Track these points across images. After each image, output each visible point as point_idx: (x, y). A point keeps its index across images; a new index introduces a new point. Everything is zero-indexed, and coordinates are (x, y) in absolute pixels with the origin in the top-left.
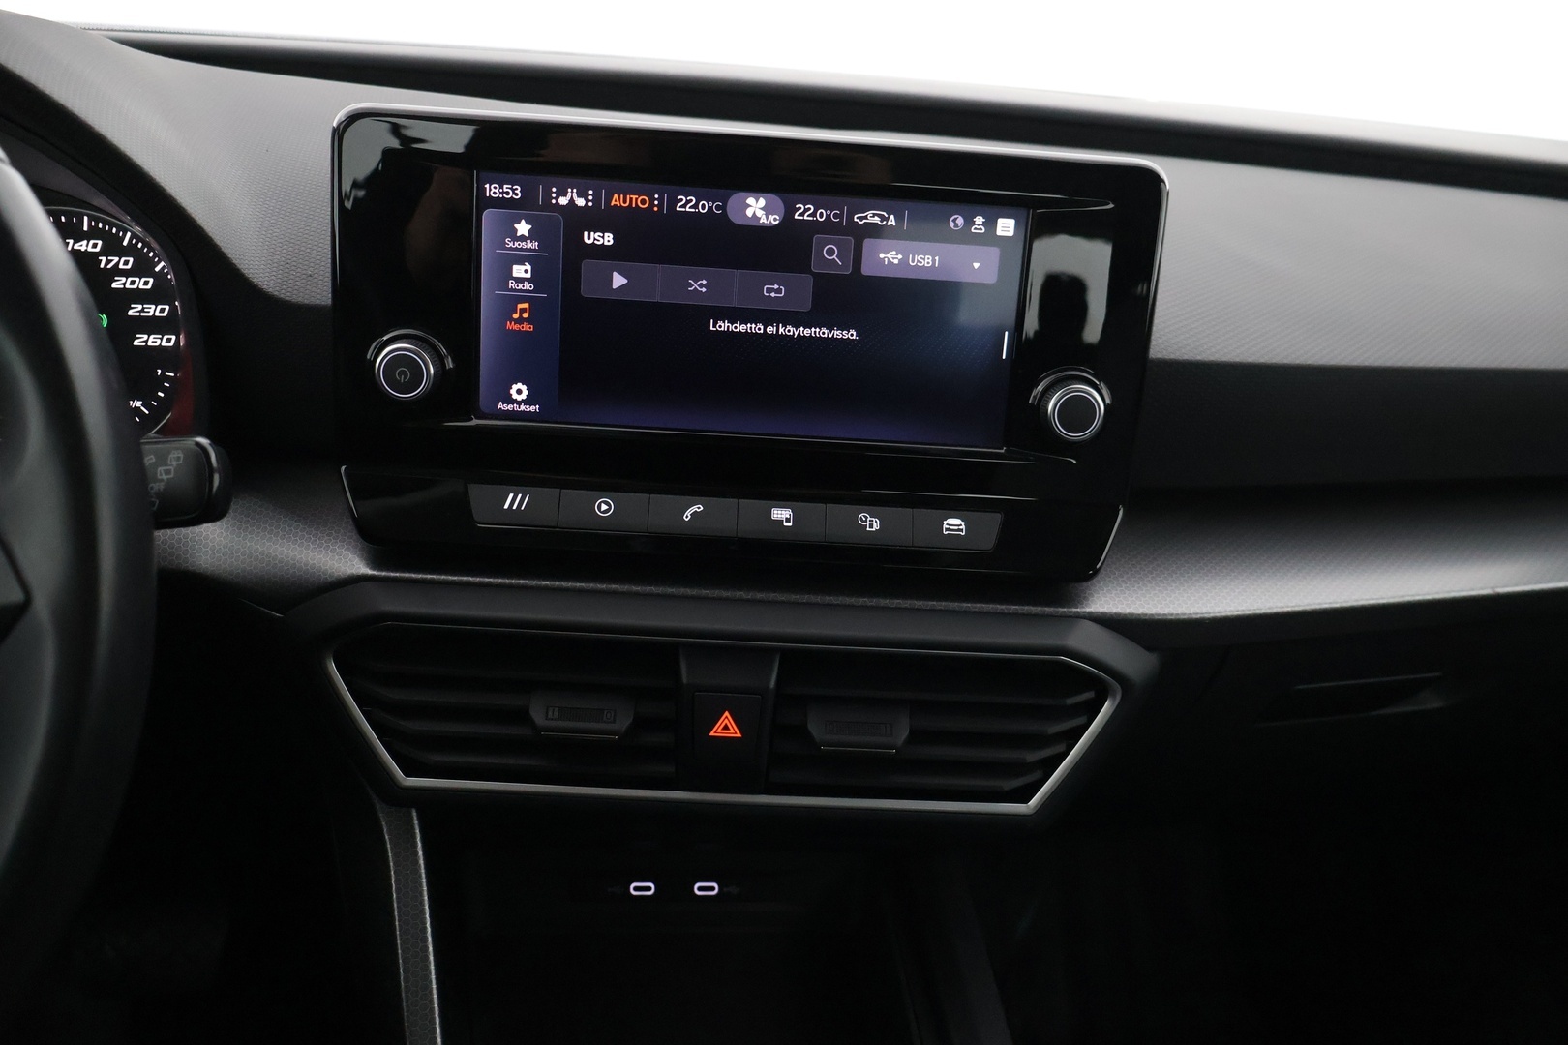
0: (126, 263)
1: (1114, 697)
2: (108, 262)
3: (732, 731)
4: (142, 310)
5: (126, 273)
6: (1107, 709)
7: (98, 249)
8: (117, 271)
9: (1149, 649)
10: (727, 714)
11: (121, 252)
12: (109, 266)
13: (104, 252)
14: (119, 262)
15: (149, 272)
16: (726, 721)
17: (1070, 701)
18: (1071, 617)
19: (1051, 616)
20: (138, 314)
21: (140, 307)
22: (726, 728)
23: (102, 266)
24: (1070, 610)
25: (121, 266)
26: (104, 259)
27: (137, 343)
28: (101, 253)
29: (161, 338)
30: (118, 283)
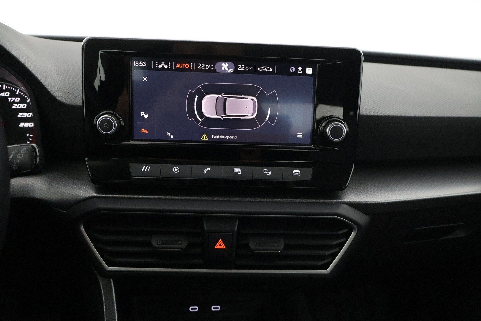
0: (17, 99)
1: (355, 230)
2: (11, 99)
3: (222, 246)
4: (23, 115)
5: (17, 103)
6: (353, 234)
7: (8, 95)
8: (14, 102)
9: (366, 214)
10: (220, 240)
11: (16, 96)
12: (12, 101)
14: (15, 100)
15: (25, 103)
16: (220, 243)
17: (340, 233)
18: (338, 203)
19: (331, 203)
20: (21, 116)
22: (220, 245)
23: (9, 101)
24: (338, 201)
26: (10, 99)
27: (20, 126)
28: (9, 97)
29: (29, 124)
30: (15, 106)
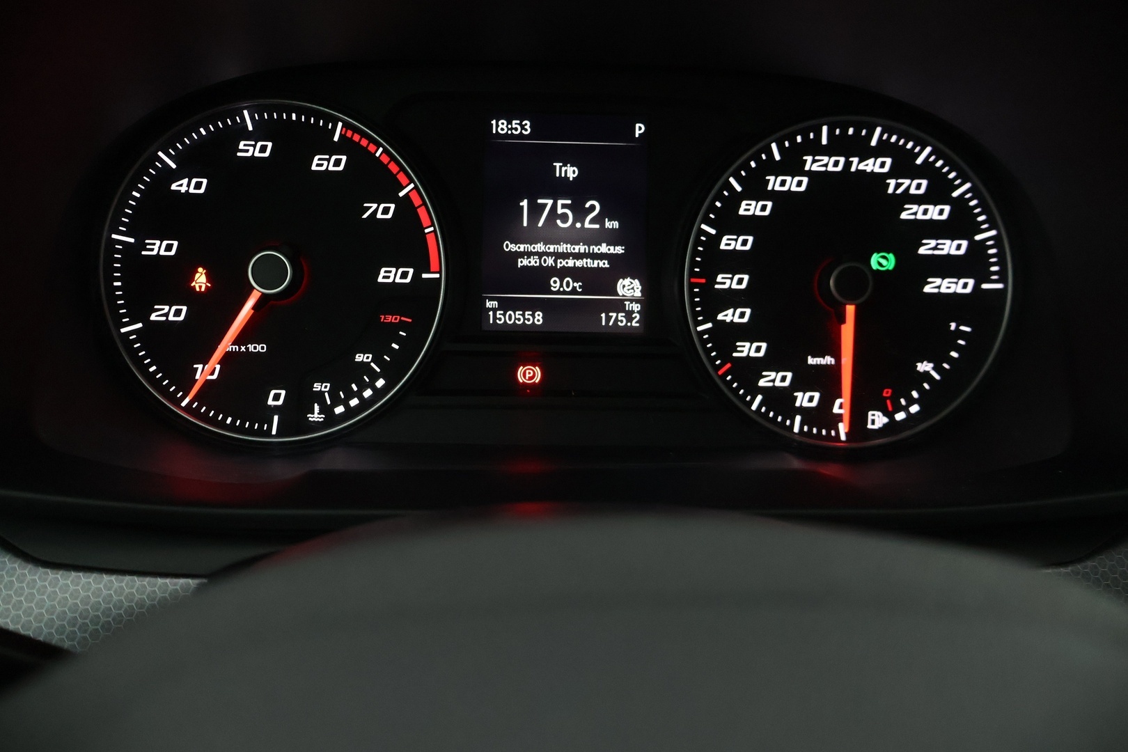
0: (918, 186)
2: (898, 186)
4: (935, 248)
5: (918, 200)
7: (886, 169)
8: (908, 198)
11: (915, 172)
12: (899, 191)
13: (893, 173)
14: (909, 187)
15: (945, 199)
20: (930, 252)
21: (933, 243)
23: (890, 191)
25: (913, 191)
26: (892, 183)
27: (928, 289)
28: (890, 175)
29: (957, 283)
30: (911, 213)
